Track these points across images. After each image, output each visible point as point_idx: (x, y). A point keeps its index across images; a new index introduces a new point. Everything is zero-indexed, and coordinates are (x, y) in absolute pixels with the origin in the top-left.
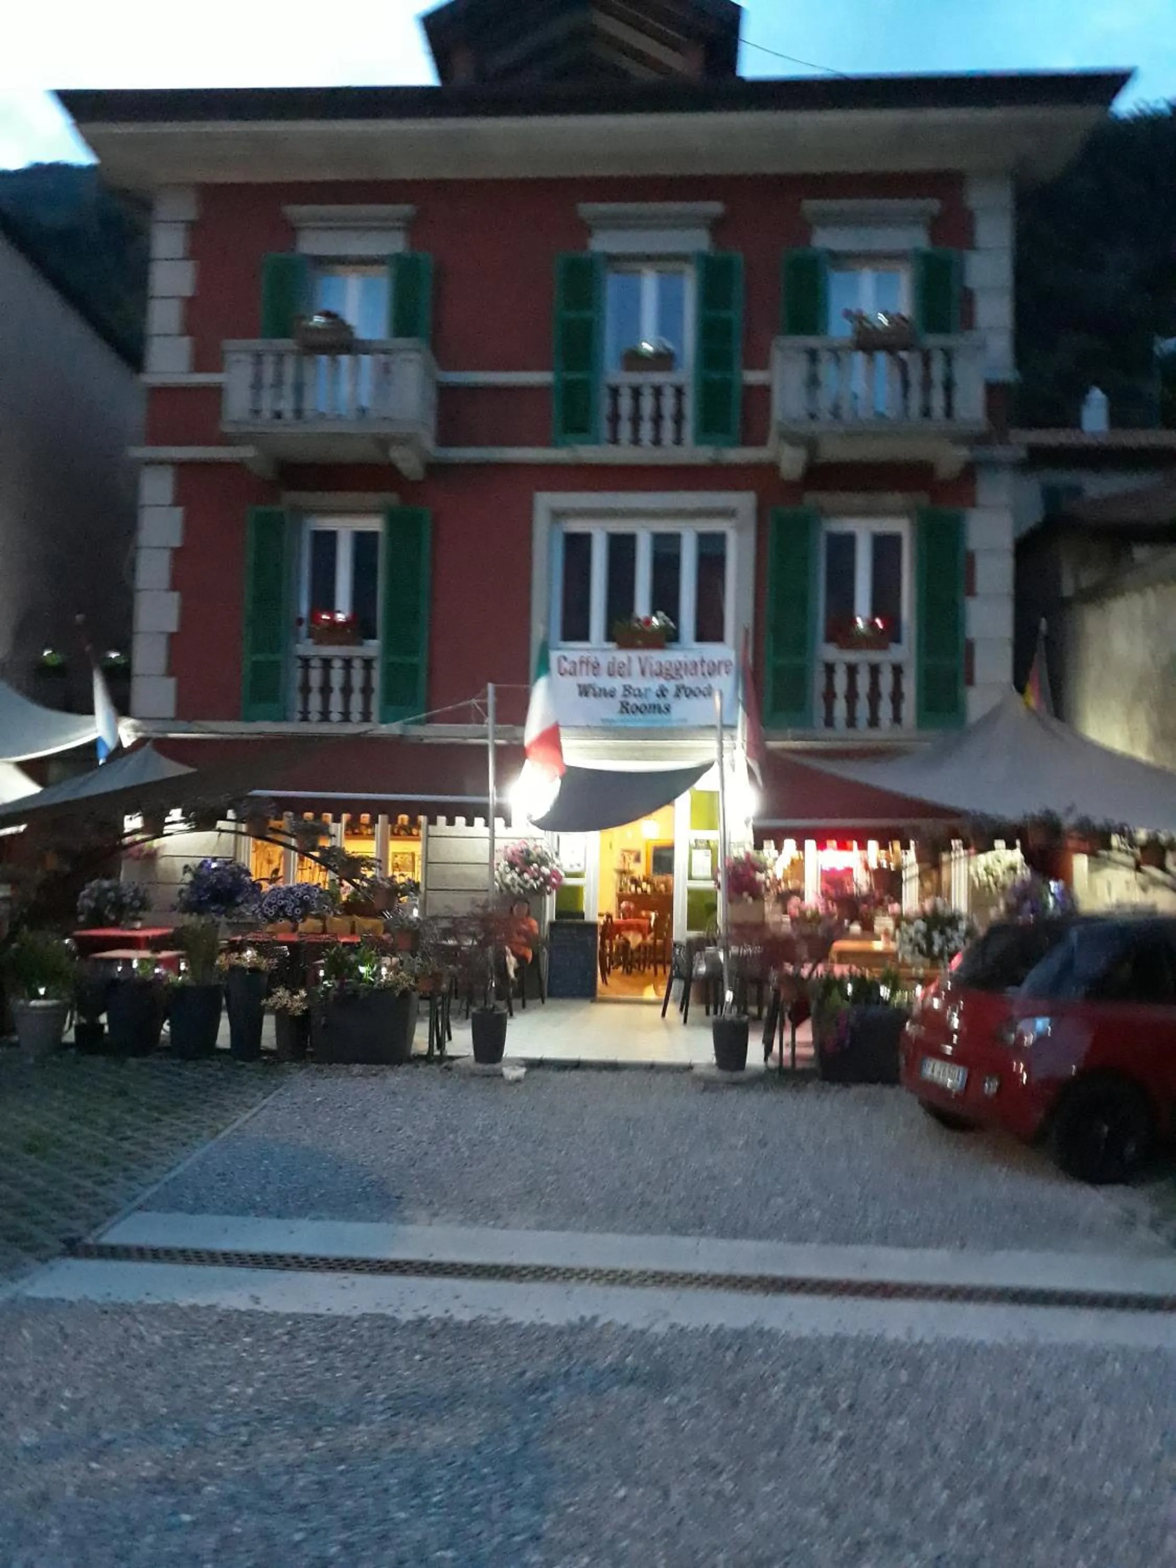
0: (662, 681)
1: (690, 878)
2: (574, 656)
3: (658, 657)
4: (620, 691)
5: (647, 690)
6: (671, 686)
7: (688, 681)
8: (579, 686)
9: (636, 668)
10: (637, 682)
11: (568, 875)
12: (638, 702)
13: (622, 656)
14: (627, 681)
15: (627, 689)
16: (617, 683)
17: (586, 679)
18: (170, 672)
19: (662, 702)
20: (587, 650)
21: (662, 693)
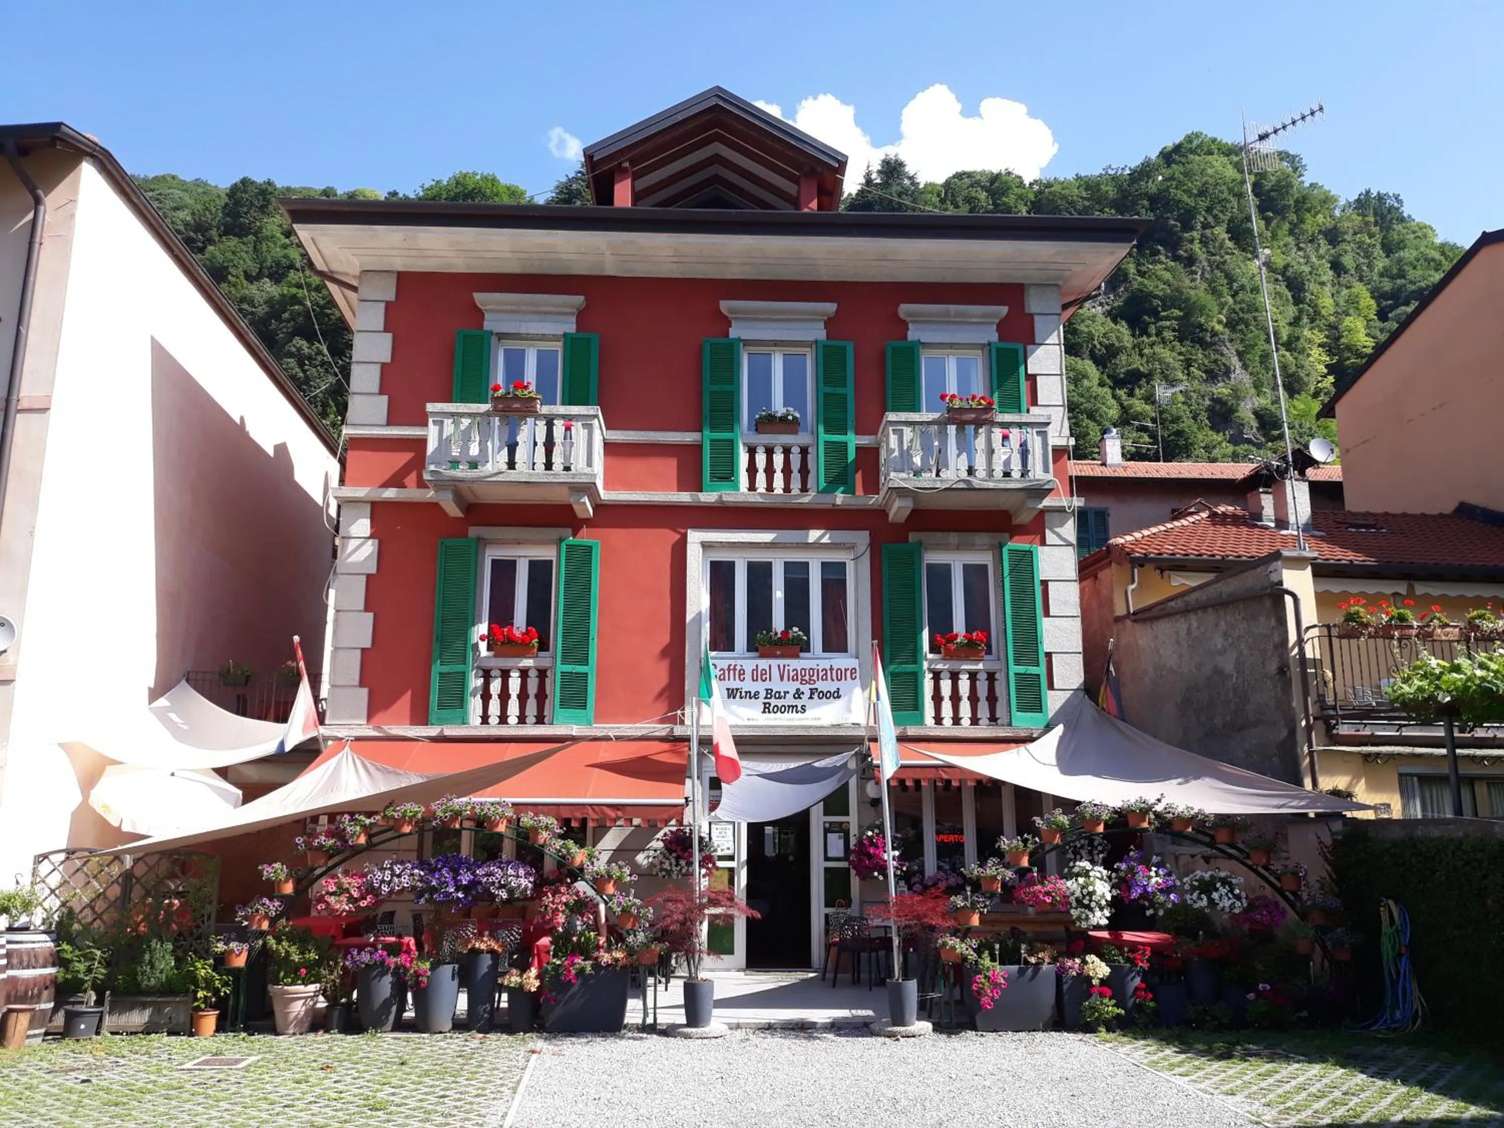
0: (798, 684)
1: (827, 859)
2: (724, 664)
3: (794, 664)
4: (763, 694)
5: (786, 693)
6: (806, 689)
7: (821, 686)
8: (728, 689)
9: (775, 673)
10: (777, 685)
11: (721, 858)
12: (779, 703)
13: (763, 664)
14: (767, 685)
15: (769, 691)
16: (760, 687)
17: (734, 684)
18: (362, 683)
19: (799, 703)
20: (734, 658)
21: (798, 694)
